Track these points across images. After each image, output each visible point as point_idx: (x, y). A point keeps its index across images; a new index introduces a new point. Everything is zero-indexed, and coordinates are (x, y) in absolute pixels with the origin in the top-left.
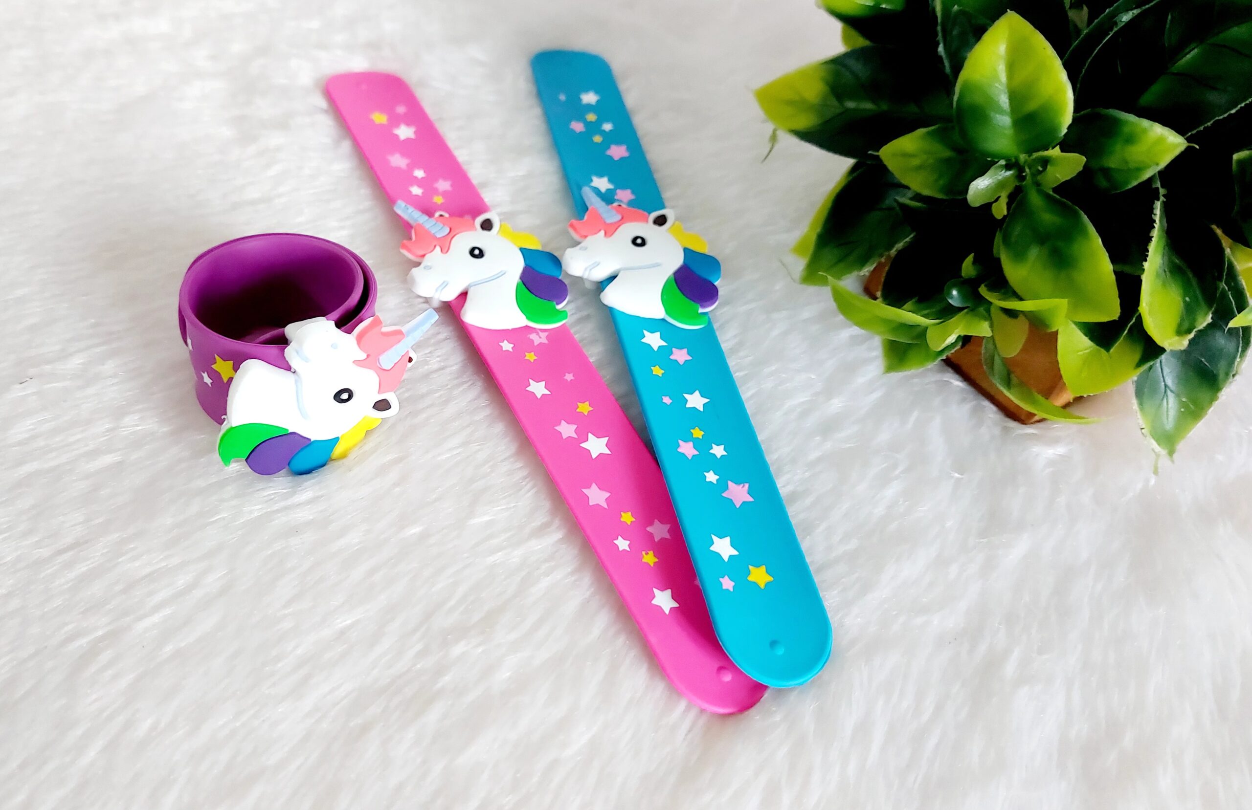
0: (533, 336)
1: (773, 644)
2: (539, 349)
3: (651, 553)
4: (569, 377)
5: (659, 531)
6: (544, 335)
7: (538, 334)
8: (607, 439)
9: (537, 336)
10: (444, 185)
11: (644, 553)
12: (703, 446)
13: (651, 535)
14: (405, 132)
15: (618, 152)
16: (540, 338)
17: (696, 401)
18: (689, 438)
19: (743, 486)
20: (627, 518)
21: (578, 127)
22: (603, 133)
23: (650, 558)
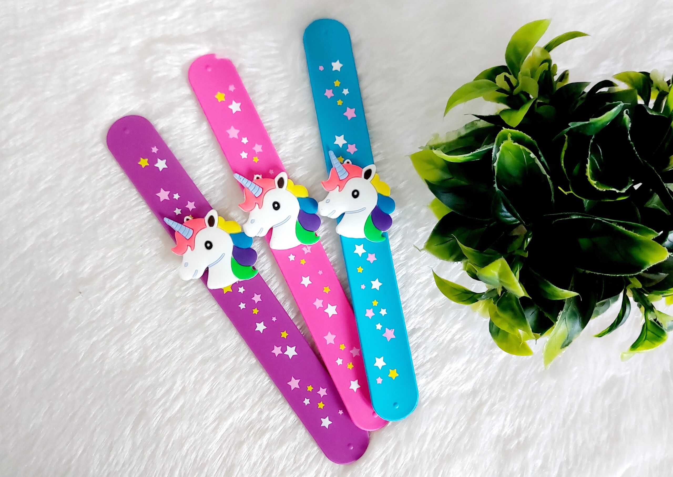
0: (304, 249)
1: (395, 404)
2: (307, 257)
3: (351, 363)
4: (320, 272)
5: (355, 352)
6: (309, 248)
7: (306, 247)
8: (336, 306)
9: (306, 249)
10: (258, 148)
11: (348, 364)
12: (377, 310)
13: (352, 354)
14: (235, 107)
15: (350, 113)
16: (308, 249)
17: (376, 285)
18: (371, 307)
19: (392, 331)
20: (342, 347)
21: (329, 93)
22: (342, 97)
23: (350, 366)
